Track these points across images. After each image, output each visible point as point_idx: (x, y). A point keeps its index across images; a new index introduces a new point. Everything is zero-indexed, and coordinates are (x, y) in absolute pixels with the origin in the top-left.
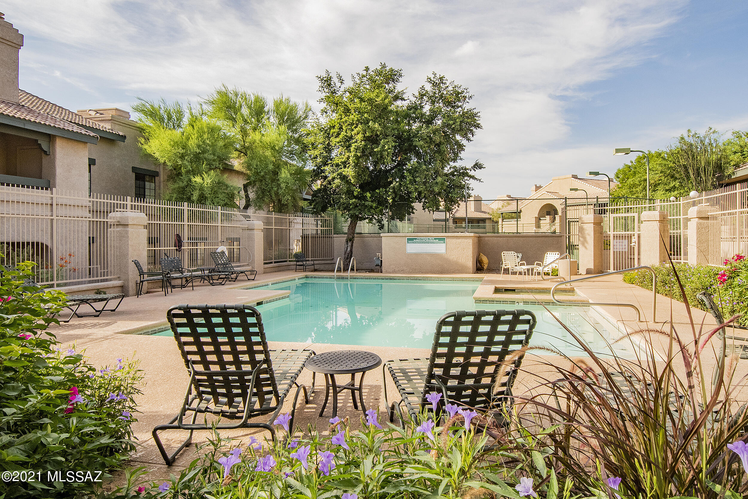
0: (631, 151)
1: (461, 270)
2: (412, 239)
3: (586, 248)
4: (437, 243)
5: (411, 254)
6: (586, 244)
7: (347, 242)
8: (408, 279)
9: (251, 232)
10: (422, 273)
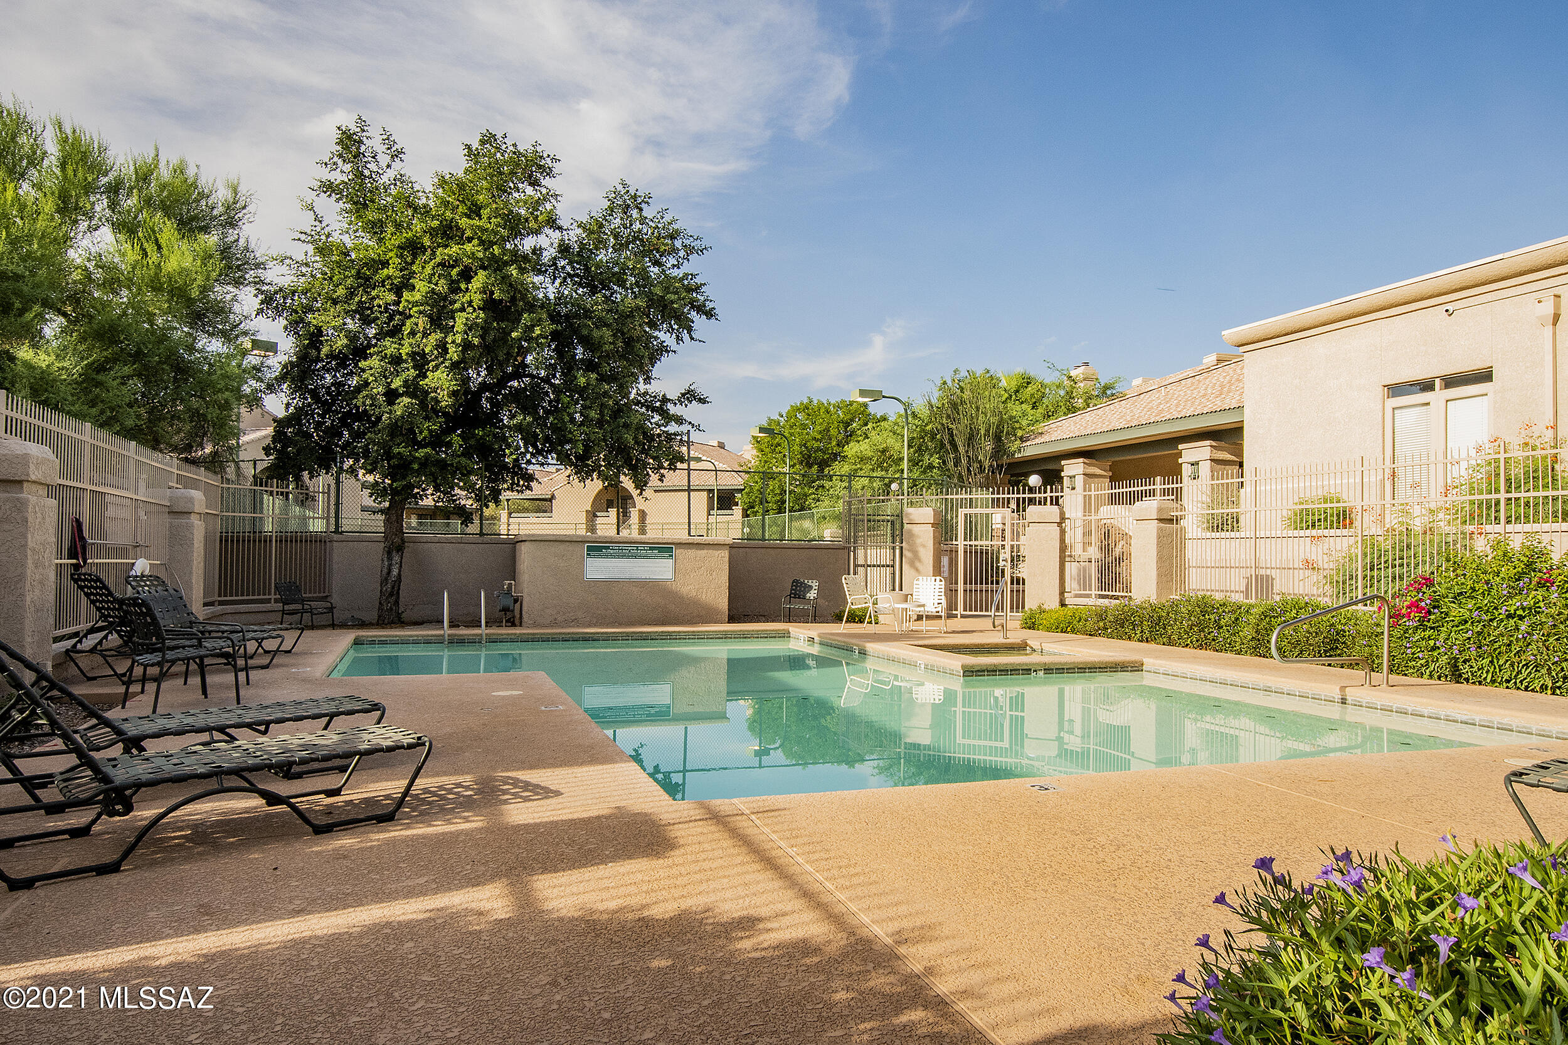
0: (884, 397)
1: (705, 615)
2: (600, 549)
3: (917, 570)
4: (655, 557)
5: (596, 582)
6: (918, 564)
7: (389, 553)
8: (627, 637)
9: (183, 521)
10: (620, 625)
